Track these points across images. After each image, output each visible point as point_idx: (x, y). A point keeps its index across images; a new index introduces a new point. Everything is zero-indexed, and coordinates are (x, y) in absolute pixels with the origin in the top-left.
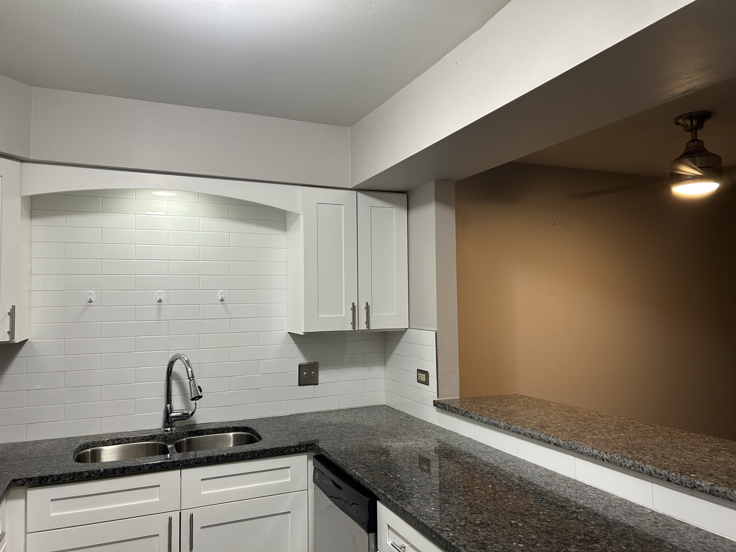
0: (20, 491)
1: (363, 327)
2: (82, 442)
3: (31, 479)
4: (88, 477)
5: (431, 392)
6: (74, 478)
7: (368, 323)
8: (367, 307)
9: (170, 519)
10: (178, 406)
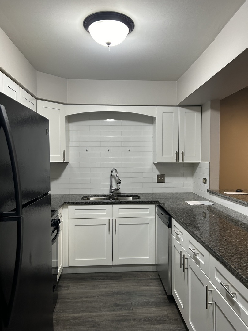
0: (66, 206)
1: (180, 161)
2: (85, 195)
3: (69, 203)
4: (85, 204)
5: (207, 187)
6: (81, 204)
7: (183, 159)
8: (183, 153)
9: (109, 220)
10: (114, 186)
